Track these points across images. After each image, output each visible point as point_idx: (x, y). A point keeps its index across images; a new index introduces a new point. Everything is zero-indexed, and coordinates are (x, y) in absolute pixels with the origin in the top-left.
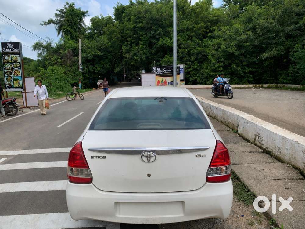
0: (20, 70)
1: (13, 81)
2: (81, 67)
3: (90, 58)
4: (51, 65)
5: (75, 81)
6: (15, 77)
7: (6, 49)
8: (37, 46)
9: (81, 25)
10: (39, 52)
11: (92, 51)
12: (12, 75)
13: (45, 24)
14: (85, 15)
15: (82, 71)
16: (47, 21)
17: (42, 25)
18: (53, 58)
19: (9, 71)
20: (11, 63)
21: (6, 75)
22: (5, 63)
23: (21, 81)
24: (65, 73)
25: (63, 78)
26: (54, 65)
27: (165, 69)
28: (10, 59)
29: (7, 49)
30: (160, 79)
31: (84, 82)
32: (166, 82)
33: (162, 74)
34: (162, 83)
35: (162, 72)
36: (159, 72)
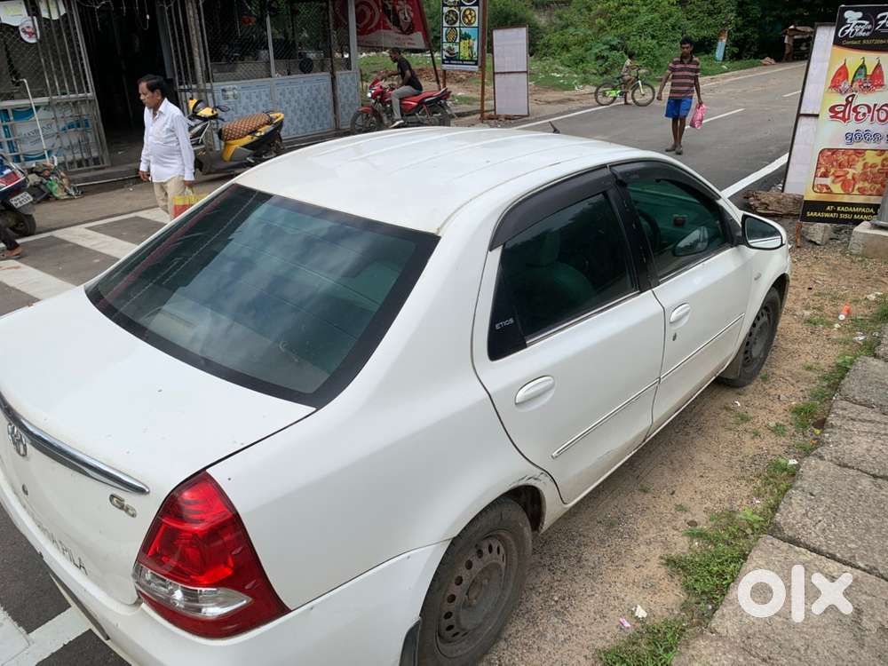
0: (476, 8)
1: (458, 41)
5: (704, 33)
6: (464, 30)
12: (457, 24)
19: (453, 11)
21: (445, 24)
23: (476, 43)
25: (672, 20)
27: (887, 13)
30: (853, 59)
31: (738, 34)
32: (881, 72)
33: (865, 38)
34: (858, 77)
35: (869, 27)
36: (851, 30)
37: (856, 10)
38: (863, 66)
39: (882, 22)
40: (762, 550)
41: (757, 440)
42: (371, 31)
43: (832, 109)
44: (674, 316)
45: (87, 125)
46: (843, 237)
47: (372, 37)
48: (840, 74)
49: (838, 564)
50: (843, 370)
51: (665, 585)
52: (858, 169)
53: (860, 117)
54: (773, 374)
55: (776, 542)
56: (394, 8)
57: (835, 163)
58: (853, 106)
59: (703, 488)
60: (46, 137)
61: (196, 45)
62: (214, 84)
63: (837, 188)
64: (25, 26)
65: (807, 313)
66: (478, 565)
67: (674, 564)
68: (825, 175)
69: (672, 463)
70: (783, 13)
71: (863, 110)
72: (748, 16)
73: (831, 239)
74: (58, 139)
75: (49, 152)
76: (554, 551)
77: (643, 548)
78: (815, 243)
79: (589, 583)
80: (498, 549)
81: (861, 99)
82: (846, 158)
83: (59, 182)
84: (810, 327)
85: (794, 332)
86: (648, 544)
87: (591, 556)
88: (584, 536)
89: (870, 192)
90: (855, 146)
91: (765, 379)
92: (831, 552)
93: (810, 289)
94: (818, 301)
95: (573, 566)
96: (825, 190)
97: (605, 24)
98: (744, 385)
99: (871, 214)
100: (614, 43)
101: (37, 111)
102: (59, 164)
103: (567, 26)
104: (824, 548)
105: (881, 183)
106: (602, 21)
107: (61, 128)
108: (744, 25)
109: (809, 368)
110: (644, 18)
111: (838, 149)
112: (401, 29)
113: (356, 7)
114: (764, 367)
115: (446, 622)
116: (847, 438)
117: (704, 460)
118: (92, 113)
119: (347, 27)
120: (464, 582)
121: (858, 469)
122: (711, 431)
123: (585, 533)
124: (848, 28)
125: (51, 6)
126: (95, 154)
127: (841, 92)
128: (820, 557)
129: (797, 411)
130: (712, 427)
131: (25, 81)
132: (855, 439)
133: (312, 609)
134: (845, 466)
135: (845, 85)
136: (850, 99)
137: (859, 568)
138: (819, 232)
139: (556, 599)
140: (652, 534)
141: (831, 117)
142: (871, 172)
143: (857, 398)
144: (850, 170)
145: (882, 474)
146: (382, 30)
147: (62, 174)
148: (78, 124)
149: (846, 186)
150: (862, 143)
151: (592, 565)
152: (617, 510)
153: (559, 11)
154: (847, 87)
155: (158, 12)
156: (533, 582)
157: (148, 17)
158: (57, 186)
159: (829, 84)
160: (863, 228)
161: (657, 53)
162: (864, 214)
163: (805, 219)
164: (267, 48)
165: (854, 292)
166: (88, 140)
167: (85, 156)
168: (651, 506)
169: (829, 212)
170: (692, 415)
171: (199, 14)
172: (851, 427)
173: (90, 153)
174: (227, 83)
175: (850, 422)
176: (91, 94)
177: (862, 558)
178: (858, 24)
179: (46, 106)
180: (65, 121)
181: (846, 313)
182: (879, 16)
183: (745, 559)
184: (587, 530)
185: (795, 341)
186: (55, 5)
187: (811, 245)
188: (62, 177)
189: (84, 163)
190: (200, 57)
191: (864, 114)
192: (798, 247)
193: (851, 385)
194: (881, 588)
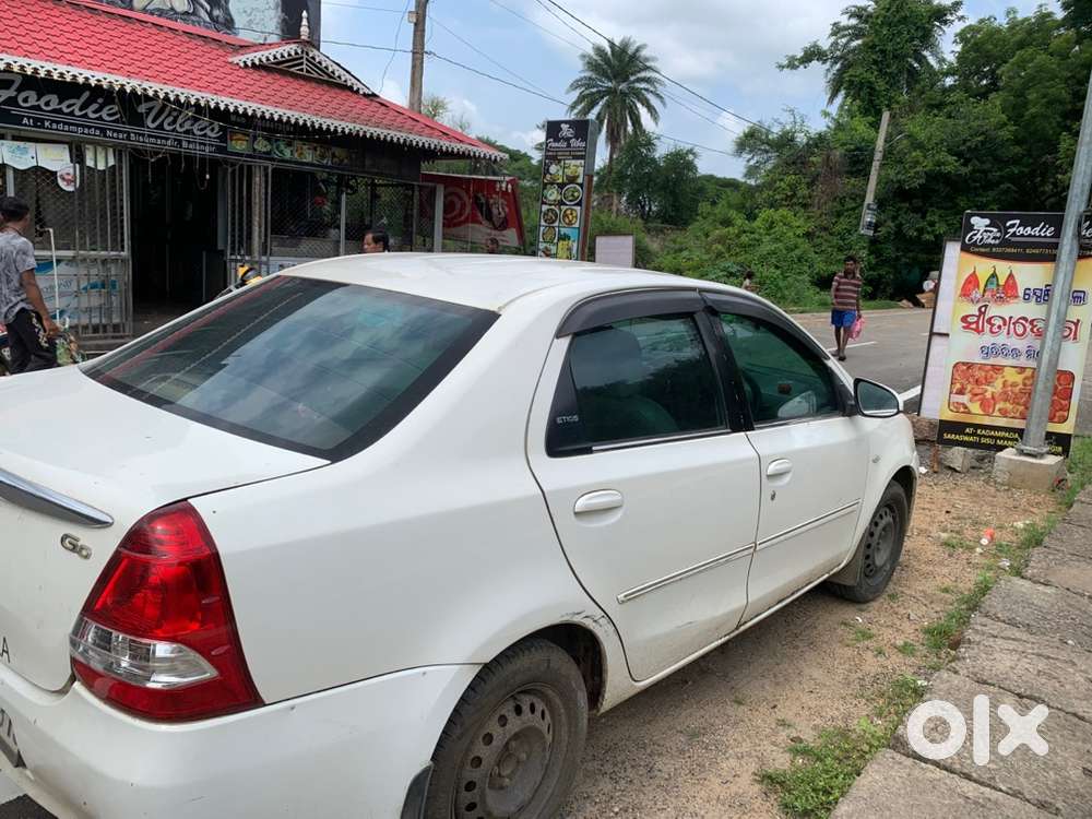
0: (578, 208)
1: (555, 241)
2: (868, 218)
3: (912, 186)
4: (772, 206)
6: (563, 231)
7: (557, 140)
8: (751, 141)
9: (921, 60)
10: (752, 163)
11: (925, 157)
12: (556, 224)
13: (792, 64)
14: (949, 17)
15: (871, 233)
16: (800, 54)
17: (781, 67)
18: (782, 180)
19: (553, 210)
20: (561, 186)
21: (543, 223)
22: (546, 184)
23: (575, 245)
24: (808, 235)
25: (798, 252)
26: (781, 206)
27: (1018, 222)
28: (561, 173)
29: (559, 141)
30: (984, 267)
31: (871, 273)
32: (1015, 283)
33: (994, 245)
34: (989, 287)
35: (998, 235)
36: (978, 236)
37: (983, 216)
38: (994, 275)
39: (1012, 231)
40: (879, 764)
41: (881, 659)
42: (460, 224)
43: (964, 319)
44: (772, 469)
45: (114, 286)
46: (986, 465)
47: (460, 230)
48: (970, 282)
49: (975, 785)
50: (984, 589)
51: (758, 804)
52: (996, 387)
53: (995, 329)
54: (902, 592)
55: (898, 757)
56: (487, 202)
57: (971, 380)
58: (986, 317)
59: (812, 704)
60: (62, 295)
61: (257, 212)
62: (271, 258)
63: (975, 408)
64: (64, 172)
65: (944, 536)
66: (515, 723)
67: (770, 781)
68: (961, 392)
69: (775, 676)
70: (920, 255)
71: (998, 322)
72: (881, 255)
73: (973, 468)
74: (76, 300)
75: (62, 313)
76: (619, 759)
77: (733, 762)
78: (954, 470)
79: (660, 796)
80: (543, 713)
81: (994, 310)
82: (983, 374)
83: (66, 346)
84: (948, 550)
85: (929, 553)
86: (740, 758)
87: (664, 765)
88: (659, 745)
89: (1012, 414)
90: (992, 361)
91: (893, 597)
92: (965, 771)
93: (947, 512)
94: (956, 525)
95: (641, 776)
96: (962, 410)
97: (723, 250)
98: (866, 601)
99: (1016, 440)
100: (733, 270)
101: (57, 265)
102: (71, 327)
103: (681, 250)
104: (957, 766)
105: (1024, 405)
106: (720, 247)
107: (82, 287)
108: (877, 264)
109: (946, 590)
110: (766, 247)
111: (973, 364)
112: (493, 224)
113: (445, 197)
114: (891, 586)
115: (466, 797)
116: (986, 654)
117: (815, 675)
118: (123, 275)
119: (432, 218)
120: (494, 743)
121: (1000, 687)
122: (824, 645)
123: (662, 743)
124: (975, 235)
125: (99, 158)
126: (116, 320)
127: (972, 301)
128: (951, 776)
129: (927, 631)
130: (826, 642)
131: (51, 230)
132: (996, 655)
133: (293, 708)
134: (985, 682)
135: (977, 294)
136: (983, 309)
137: (1001, 790)
138: (959, 456)
139: (616, 810)
140: (745, 747)
141: (964, 327)
142: (1012, 391)
143: (999, 615)
144: (989, 388)
145: (1028, 693)
146: (470, 225)
147: (72, 338)
148: (104, 285)
149: (986, 405)
150: (999, 358)
151: (667, 776)
152: (702, 720)
153: (673, 236)
154: (978, 296)
155: (220, 173)
156: (589, 790)
157: (208, 176)
158: (62, 350)
159: (959, 292)
160: (1008, 454)
161: (781, 284)
162: (1008, 439)
163: (941, 441)
164: (338, 227)
165: (999, 519)
166: (112, 303)
167: (104, 321)
168: (746, 720)
169: (968, 434)
170: (802, 628)
171: (266, 182)
172: (992, 644)
173: (111, 319)
174: (287, 258)
175: (992, 639)
176: (125, 253)
177: (1004, 781)
178: (986, 231)
179: (69, 261)
180: (89, 280)
181: (989, 537)
182: (1008, 224)
183: (859, 775)
184: (664, 739)
185: (929, 562)
186: (103, 154)
187: (950, 472)
188: (71, 342)
189: (101, 330)
190: (260, 227)
191: (999, 327)
192: (935, 472)
193: (992, 602)
194: (1026, 812)
